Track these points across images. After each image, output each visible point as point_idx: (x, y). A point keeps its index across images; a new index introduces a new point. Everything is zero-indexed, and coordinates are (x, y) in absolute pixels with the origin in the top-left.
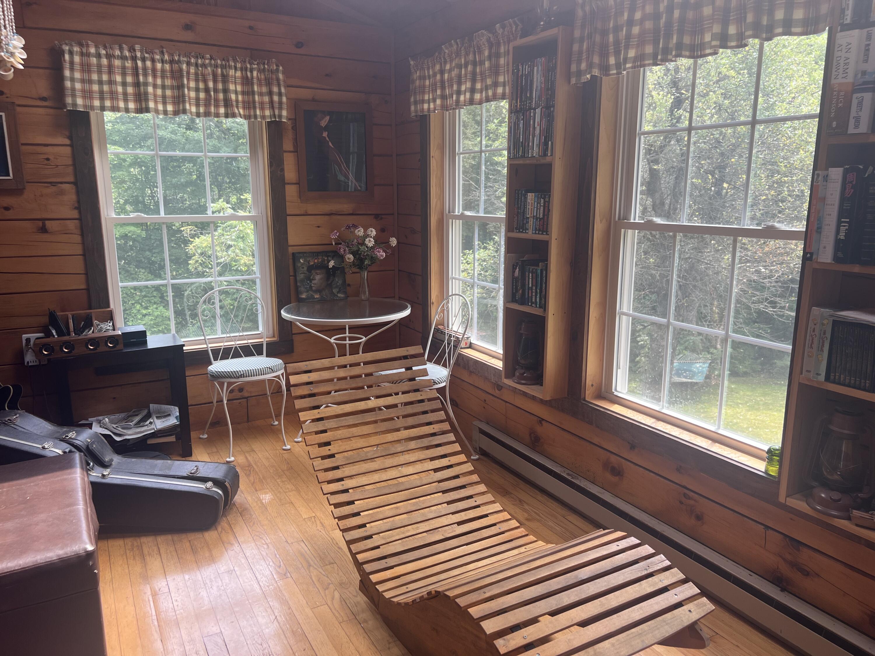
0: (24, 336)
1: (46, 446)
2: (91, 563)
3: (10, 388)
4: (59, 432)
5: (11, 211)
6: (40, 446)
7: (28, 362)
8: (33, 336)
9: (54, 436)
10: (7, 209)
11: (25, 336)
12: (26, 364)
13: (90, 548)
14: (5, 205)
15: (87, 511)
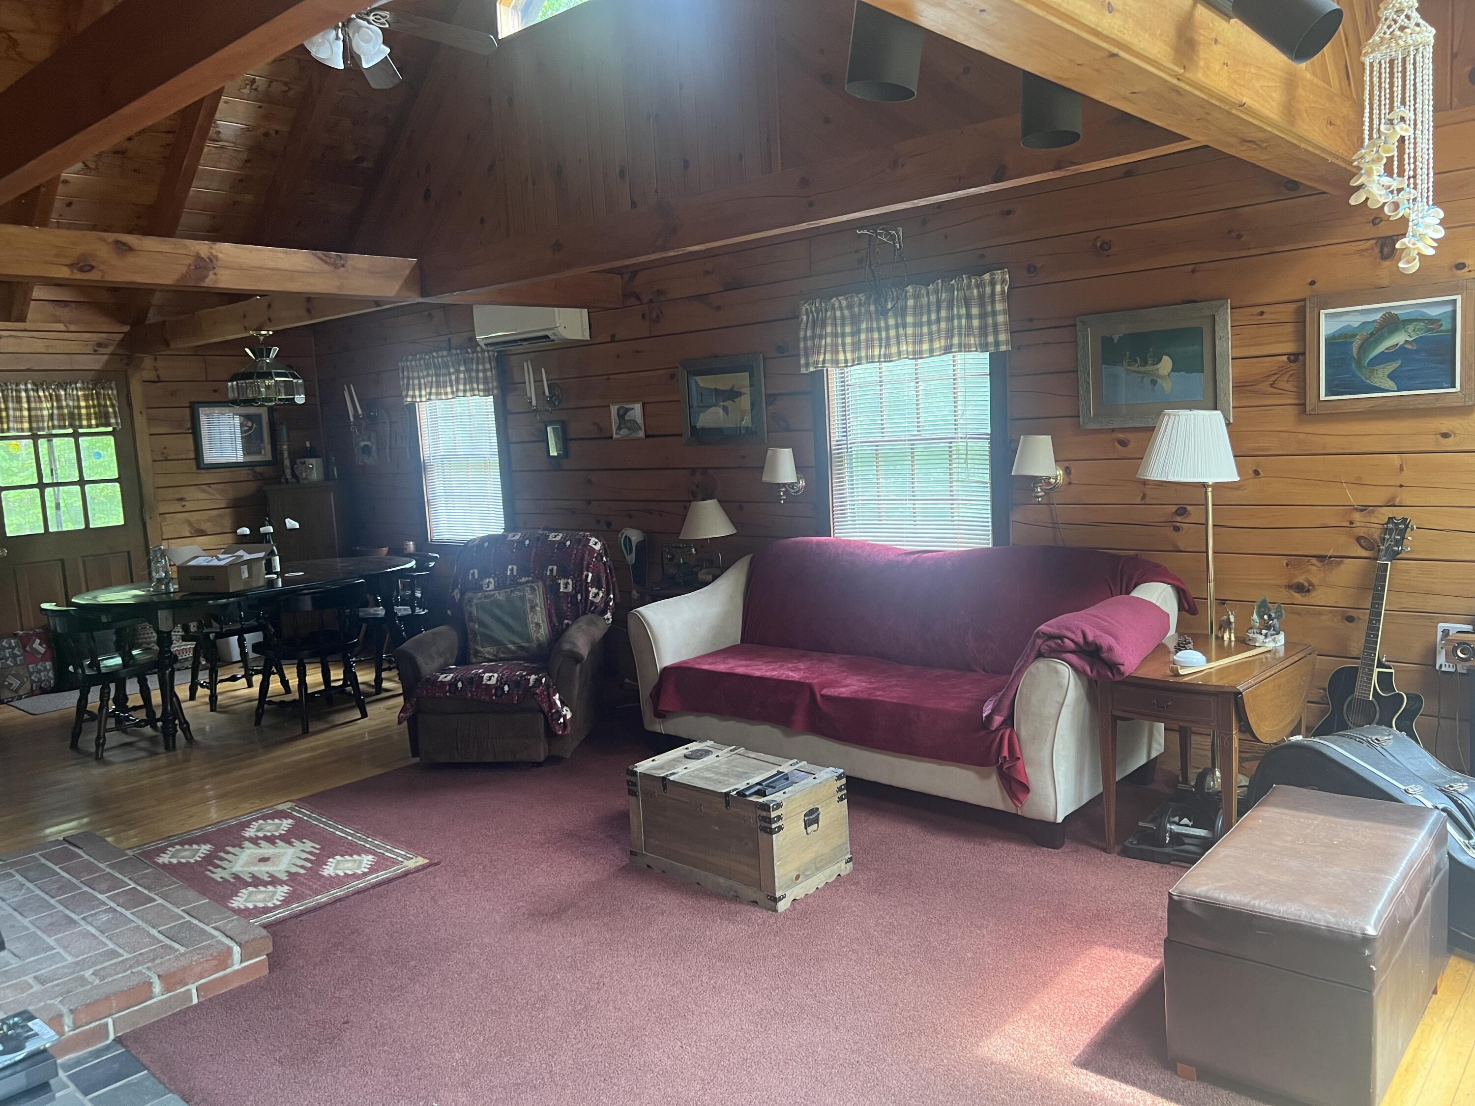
0: (1441, 624)
1: (1410, 791)
2: (1367, 952)
3: (1403, 697)
4: (1445, 778)
5: (1451, 439)
6: (1403, 787)
7: (1441, 666)
8: (1454, 627)
9: (1435, 782)
10: (1445, 435)
11: (1442, 626)
12: (1437, 668)
13: (1371, 931)
14: (1444, 431)
15: (1399, 889)
